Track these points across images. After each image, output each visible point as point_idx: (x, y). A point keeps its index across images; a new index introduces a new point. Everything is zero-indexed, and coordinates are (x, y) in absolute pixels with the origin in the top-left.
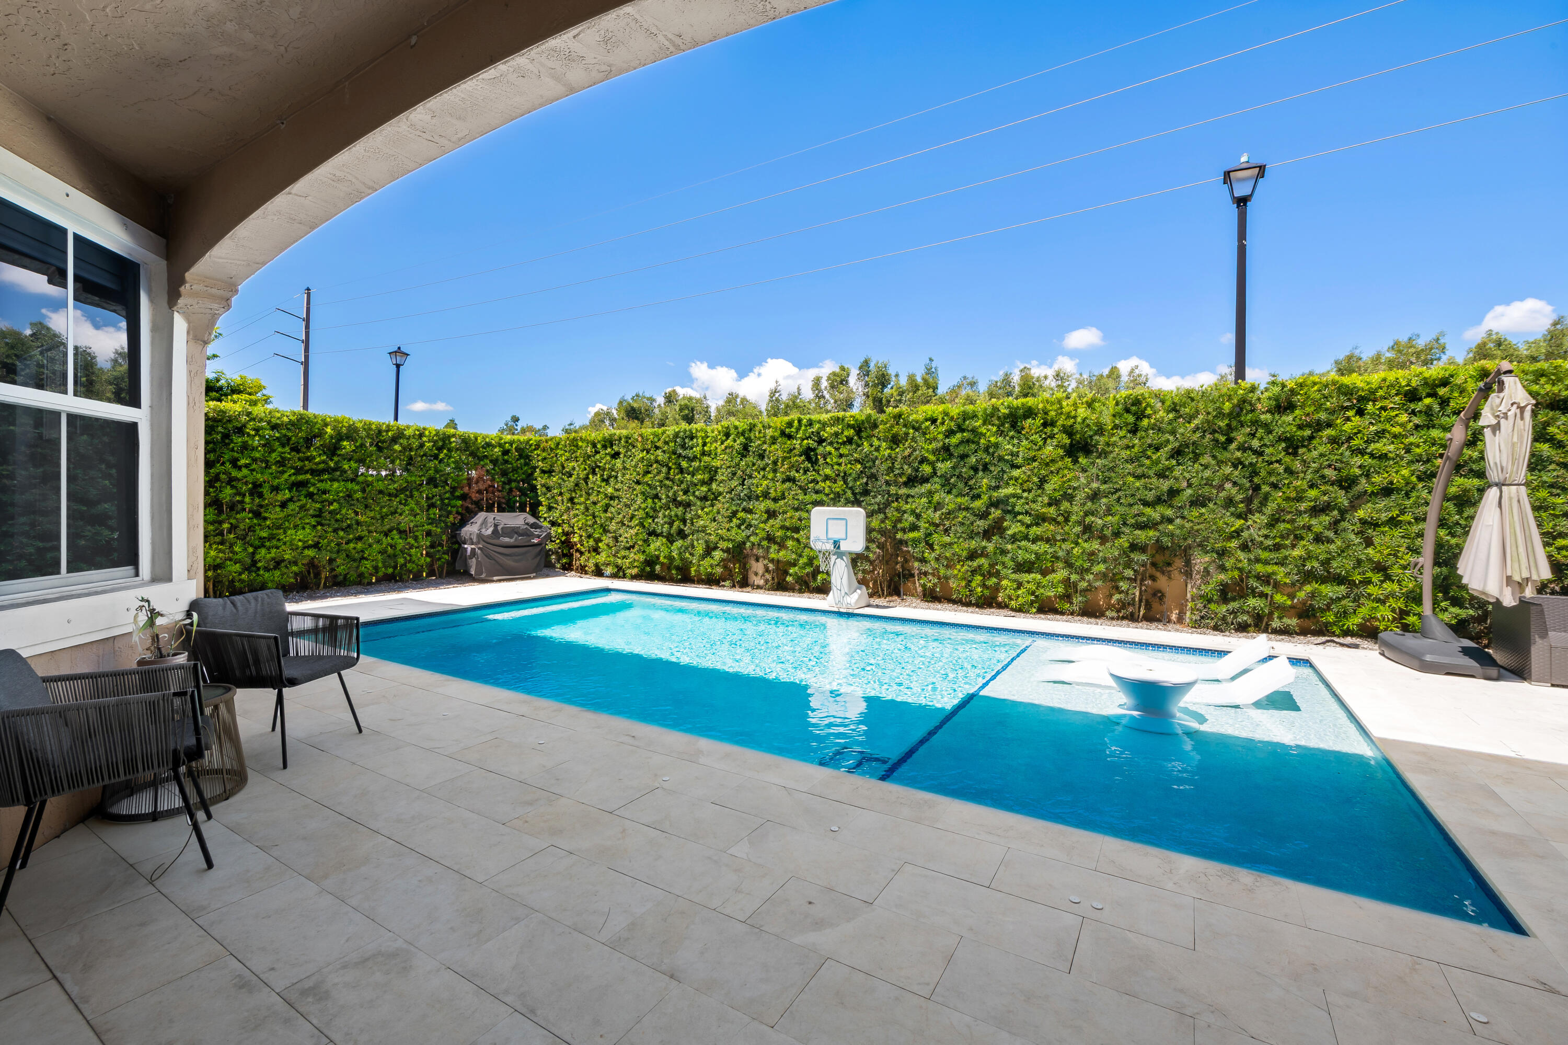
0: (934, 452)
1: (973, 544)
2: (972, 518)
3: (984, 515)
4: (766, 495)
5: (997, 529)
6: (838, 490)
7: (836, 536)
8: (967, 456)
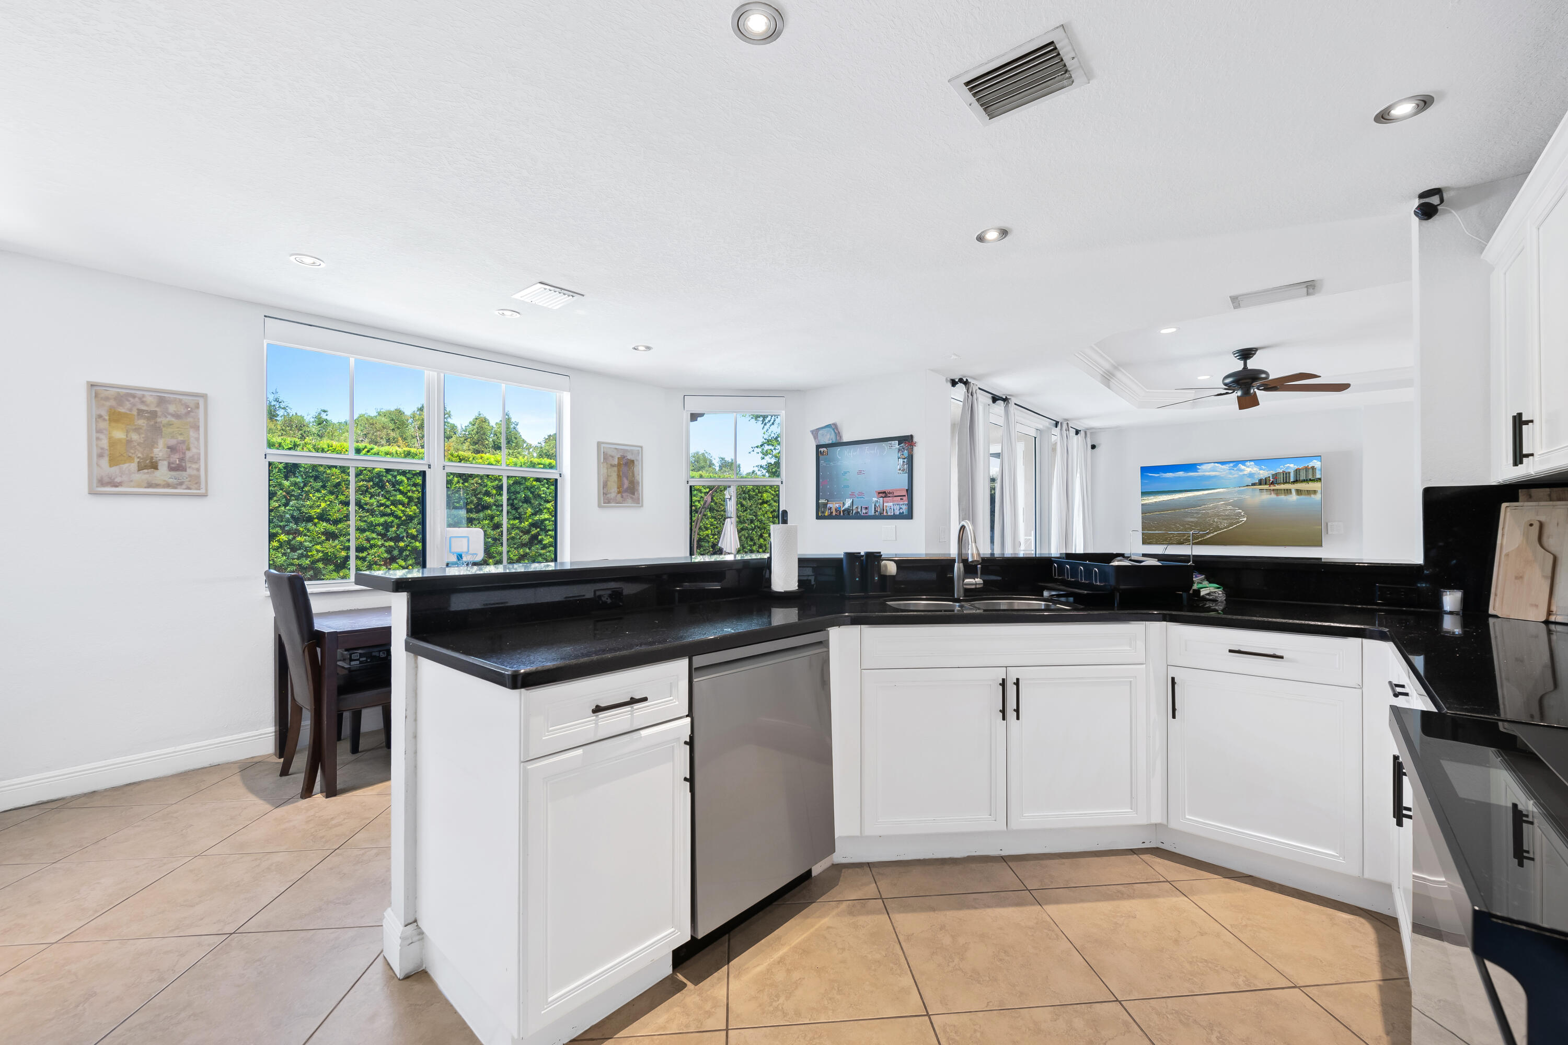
0: (494, 487)
1: (521, 551)
2: (521, 534)
3: (527, 532)
4: (323, 517)
5: (534, 539)
6: (411, 513)
7: (459, 550)
8: (519, 493)
